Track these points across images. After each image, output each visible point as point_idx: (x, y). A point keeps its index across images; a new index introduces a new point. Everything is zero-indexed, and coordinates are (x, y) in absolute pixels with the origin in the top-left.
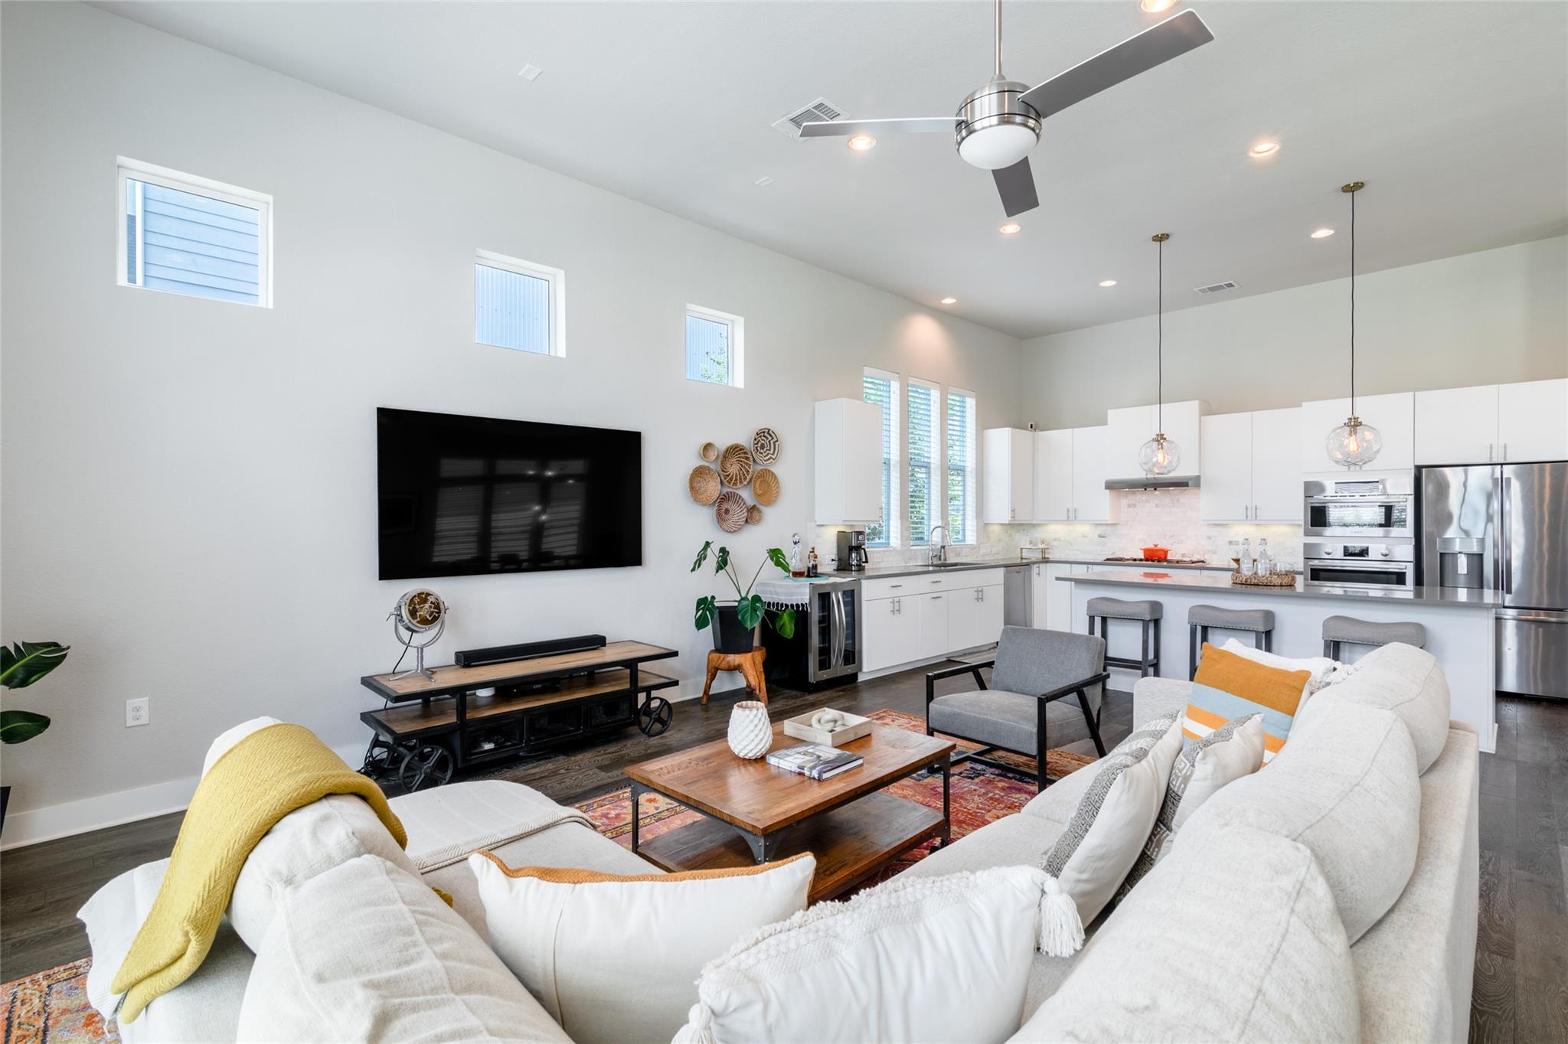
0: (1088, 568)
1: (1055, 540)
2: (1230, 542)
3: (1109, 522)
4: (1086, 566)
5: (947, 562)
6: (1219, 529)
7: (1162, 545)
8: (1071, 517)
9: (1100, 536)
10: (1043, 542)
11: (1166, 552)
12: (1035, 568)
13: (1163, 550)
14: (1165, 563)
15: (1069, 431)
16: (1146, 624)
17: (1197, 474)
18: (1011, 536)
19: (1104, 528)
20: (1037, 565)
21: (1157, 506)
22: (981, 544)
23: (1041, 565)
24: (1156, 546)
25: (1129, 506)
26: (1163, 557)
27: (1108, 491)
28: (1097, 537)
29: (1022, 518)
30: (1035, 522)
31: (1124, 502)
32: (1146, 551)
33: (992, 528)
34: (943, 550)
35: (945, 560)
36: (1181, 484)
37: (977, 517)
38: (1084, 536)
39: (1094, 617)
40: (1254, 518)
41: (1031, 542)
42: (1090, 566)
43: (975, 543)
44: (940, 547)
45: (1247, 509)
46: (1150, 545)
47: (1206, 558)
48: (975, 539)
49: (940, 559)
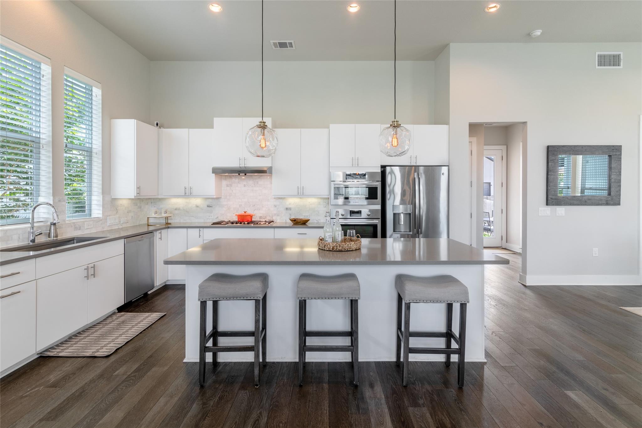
0: (200, 231)
1: (176, 209)
2: (287, 209)
3: (215, 197)
4: (198, 229)
5: (60, 238)
6: (281, 201)
7: (249, 212)
8: (188, 194)
9: (208, 206)
10: (166, 212)
11: (251, 216)
12: (157, 235)
13: (250, 215)
14: (252, 225)
15: (186, 130)
16: (257, 301)
17: (270, 165)
18: (140, 207)
19: (210, 200)
20: (160, 231)
21: (245, 186)
22: (108, 216)
23: (163, 231)
24: (245, 212)
25: (227, 186)
26: (250, 220)
27: (214, 174)
28: (206, 206)
29: (148, 192)
30: (159, 197)
31: (224, 183)
32: (239, 216)
33: (120, 202)
34: (53, 227)
35: (57, 236)
36: (261, 171)
37: (103, 193)
38: (197, 207)
39: (205, 302)
40: (302, 194)
41: (156, 213)
42: (201, 229)
43: (101, 216)
44: (49, 223)
45: (298, 188)
46: (241, 212)
47: (274, 218)
48: (101, 212)
49: (49, 236)
